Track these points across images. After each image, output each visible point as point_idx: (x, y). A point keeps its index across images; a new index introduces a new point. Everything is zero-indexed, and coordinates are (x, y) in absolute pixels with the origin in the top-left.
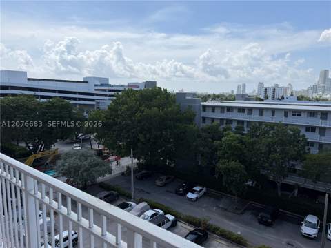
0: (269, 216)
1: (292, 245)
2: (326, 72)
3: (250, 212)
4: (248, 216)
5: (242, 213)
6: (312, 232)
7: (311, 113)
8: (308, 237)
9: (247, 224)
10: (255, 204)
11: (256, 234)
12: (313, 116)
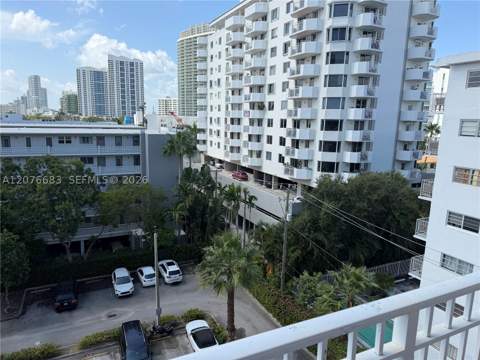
0: (71, 295)
1: (114, 315)
2: (36, 79)
3: (35, 305)
4: (35, 313)
5: (23, 313)
6: (128, 287)
7: (84, 138)
8: (126, 296)
9: (41, 324)
10: (37, 290)
11: (63, 328)
12: (88, 142)
